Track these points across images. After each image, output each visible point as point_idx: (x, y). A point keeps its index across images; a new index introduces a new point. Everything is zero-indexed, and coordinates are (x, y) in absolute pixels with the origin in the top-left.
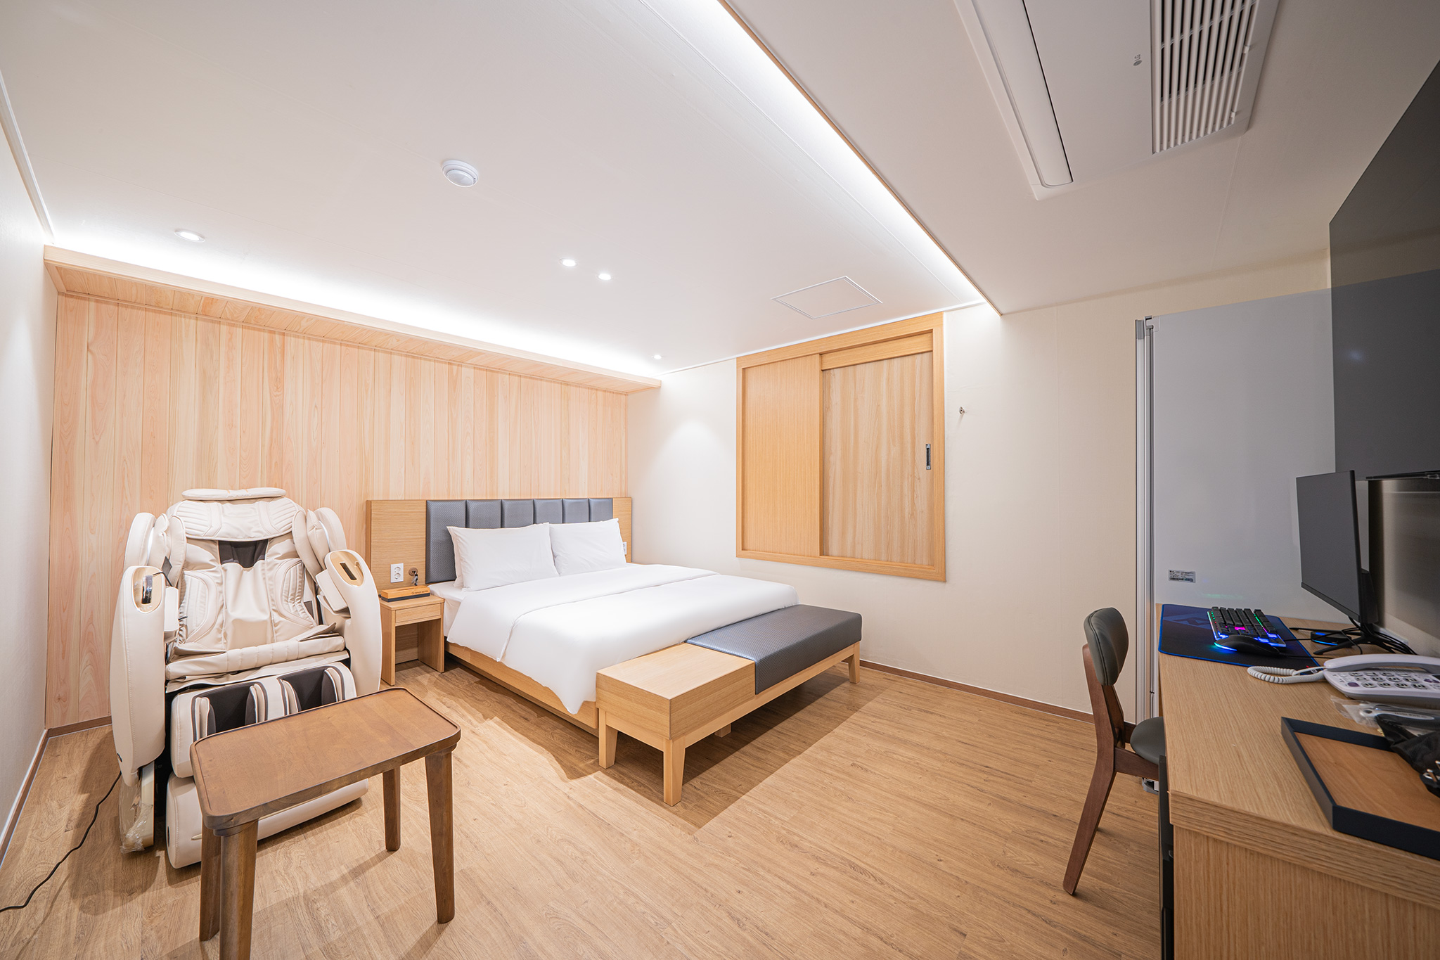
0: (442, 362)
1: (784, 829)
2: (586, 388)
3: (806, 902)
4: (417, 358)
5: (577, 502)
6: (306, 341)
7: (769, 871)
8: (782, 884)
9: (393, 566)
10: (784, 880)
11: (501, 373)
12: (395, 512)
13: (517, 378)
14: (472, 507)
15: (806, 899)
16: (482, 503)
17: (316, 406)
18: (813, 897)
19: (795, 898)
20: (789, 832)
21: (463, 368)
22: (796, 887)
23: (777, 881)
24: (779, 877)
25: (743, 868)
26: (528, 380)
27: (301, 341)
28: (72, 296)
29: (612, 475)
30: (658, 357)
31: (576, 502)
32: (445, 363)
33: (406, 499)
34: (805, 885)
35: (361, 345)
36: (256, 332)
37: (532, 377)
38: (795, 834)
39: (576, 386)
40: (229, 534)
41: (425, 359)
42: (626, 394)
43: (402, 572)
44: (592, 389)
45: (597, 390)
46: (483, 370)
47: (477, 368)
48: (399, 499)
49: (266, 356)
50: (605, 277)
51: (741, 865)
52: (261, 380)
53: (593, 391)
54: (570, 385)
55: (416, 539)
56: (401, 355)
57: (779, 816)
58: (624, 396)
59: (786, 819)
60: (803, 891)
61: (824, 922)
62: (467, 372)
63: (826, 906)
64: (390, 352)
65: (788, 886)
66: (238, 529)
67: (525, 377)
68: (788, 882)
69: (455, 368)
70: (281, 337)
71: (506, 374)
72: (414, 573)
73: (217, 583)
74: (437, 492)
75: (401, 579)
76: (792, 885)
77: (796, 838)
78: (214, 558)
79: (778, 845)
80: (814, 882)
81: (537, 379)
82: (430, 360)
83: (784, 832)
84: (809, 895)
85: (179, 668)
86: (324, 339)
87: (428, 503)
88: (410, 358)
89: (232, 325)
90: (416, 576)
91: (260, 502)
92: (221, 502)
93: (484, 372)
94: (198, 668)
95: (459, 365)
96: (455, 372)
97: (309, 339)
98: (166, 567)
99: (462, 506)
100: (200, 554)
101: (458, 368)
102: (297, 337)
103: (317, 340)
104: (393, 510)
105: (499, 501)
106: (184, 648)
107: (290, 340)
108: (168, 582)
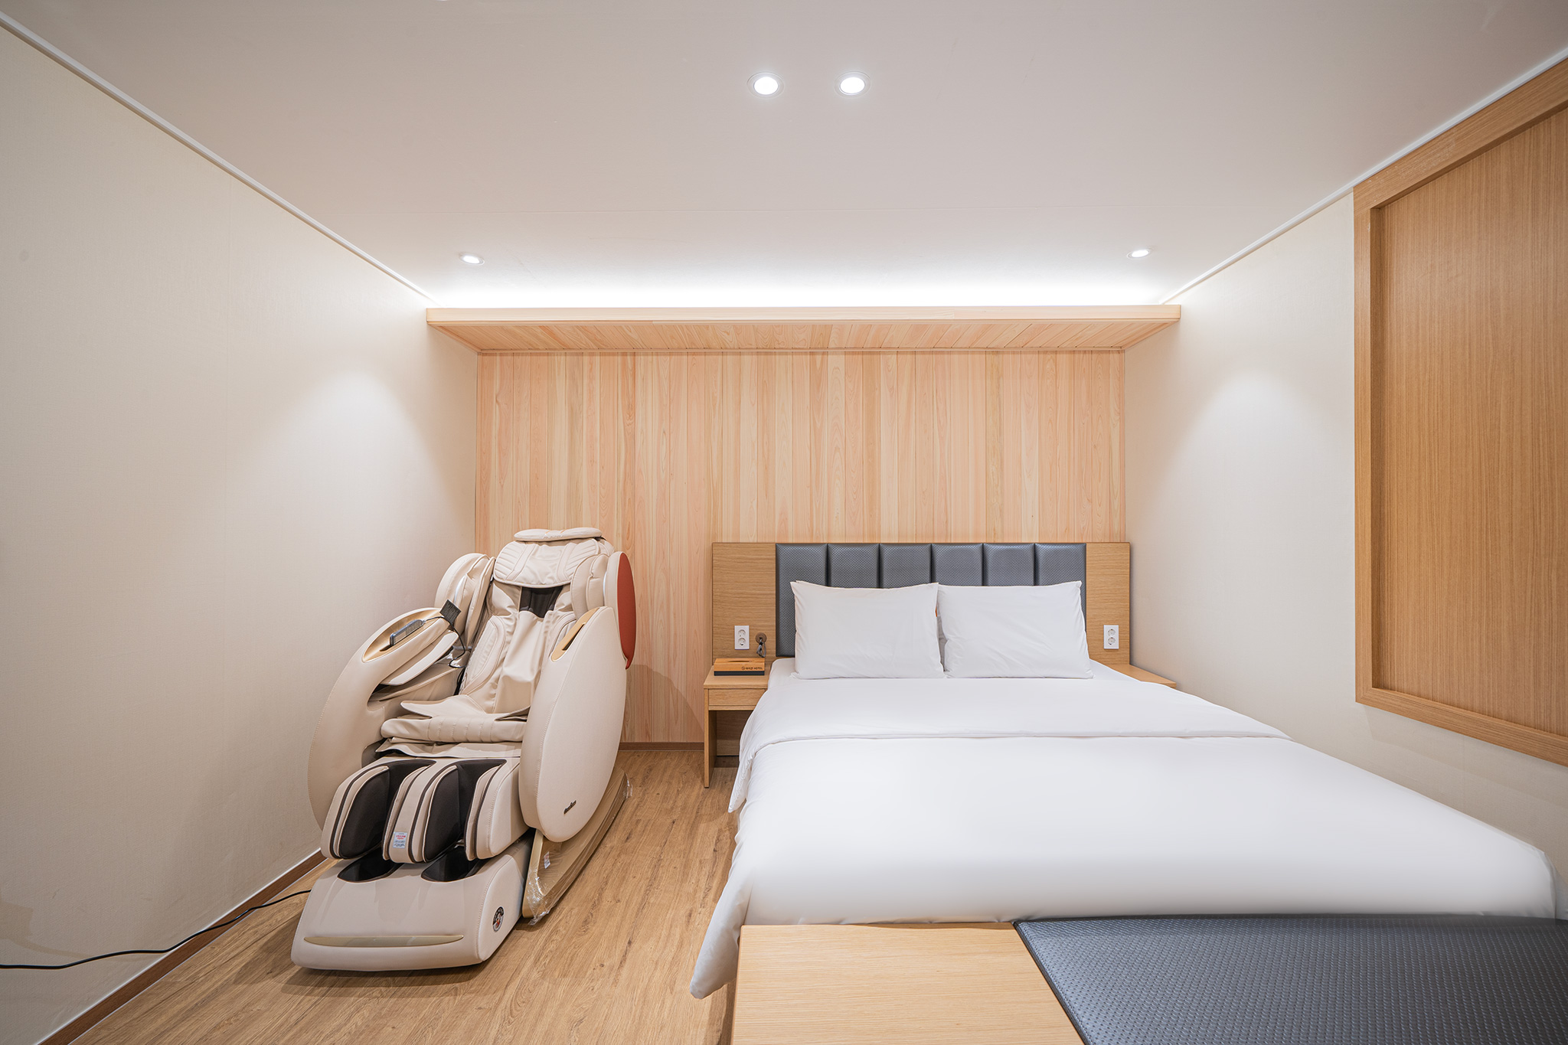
0: (802, 353)
2: (1033, 353)
4: (771, 353)
5: (1012, 552)
6: (655, 357)
9: (737, 628)
11: (884, 353)
12: (739, 558)
13: (909, 357)
14: (835, 553)
16: (849, 549)
17: (664, 432)
21: (829, 356)
26: (927, 356)
27: (650, 358)
28: (486, 354)
29: (1090, 501)
30: (1141, 253)
31: (1007, 550)
32: (806, 353)
33: (759, 541)
35: (707, 350)
36: (611, 357)
39: (1014, 353)
40: (525, 579)
41: (780, 354)
42: (1121, 350)
43: (747, 637)
44: (1046, 352)
45: (1056, 352)
46: (858, 353)
47: (849, 353)
48: (751, 541)
49: (620, 382)
50: (852, 85)
52: (616, 407)
53: (1049, 356)
54: (1003, 353)
55: (764, 594)
56: (752, 354)
58: (1116, 356)
62: (835, 362)
64: (739, 352)
66: (535, 574)
67: (923, 353)
69: (819, 358)
70: (632, 357)
71: (892, 353)
72: (761, 640)
73: (508, 632)
74: (796, 533)
75: (747, 646)
78: (513, 604)
81: (942, 353)
82: (786, 354)
85: (390, 727)
86: (670, 352)
87: (778, 547)
88: (762, 357)
89: (592, 354)
90: (761, 644)
91: (570, 544)
92: (540, 542)
93: (860, 357)
94: (404, 731)
95: (823, 353)
96: (818, 366)
97: (657, 354)
98: (450, 611)
99: (821, 553)
100: (502, 599)
101: (822, 358)
102: (646, 354)
103: (665, 354)
104: (737, 556)
105: (877, 546)
106: (405, 705)
107: (640, 359)
108: (452, 628)
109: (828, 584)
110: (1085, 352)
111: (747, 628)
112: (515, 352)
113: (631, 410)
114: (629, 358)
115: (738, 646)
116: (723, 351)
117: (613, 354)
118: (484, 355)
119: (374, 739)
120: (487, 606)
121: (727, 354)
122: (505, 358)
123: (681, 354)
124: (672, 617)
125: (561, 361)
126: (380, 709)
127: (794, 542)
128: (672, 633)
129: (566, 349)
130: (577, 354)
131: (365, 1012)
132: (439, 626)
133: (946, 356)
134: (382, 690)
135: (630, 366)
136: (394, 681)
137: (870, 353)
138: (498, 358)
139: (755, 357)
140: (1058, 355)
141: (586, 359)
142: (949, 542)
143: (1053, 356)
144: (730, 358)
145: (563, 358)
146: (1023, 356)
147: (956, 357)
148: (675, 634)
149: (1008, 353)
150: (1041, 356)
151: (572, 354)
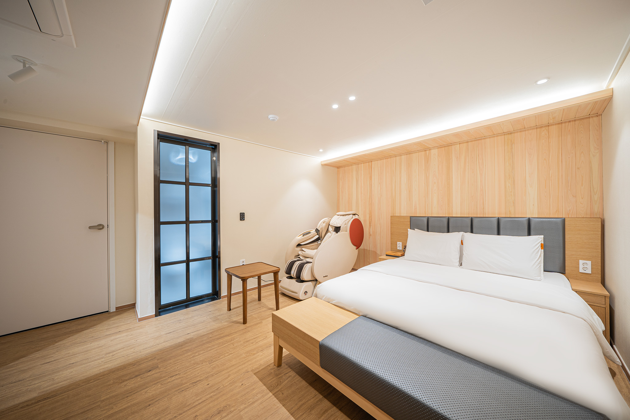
0: (421, 151)
1: (234, 410)
3: (184, 409)
4: (411, 153)
5: (514, 221)
7: (211, 397)
8: (200, 401)
9: (398, 243)
10: (202, 402)
13: (465, 144)
14: (431, 220)
15: (185, 409)
17: (379, 183)
18: (184, 412)
19: (189, 405)
20: (231, 412)
21: (432, 150)
22: (195, 406)
23: (204, 399)
24: (205, 401)
25: (220, 387)
26: (474, 142)
31: (511, 220)
32: (423, 151)
33: (406, 215)
34: (192, 411)
35: (390, 157)
37: (476, 140)
38: (228, 415)
39: (520, 131)
40: (336, 224)
41: (414, 153)
42: (598, 115)
43: (401, 246)
46: (443, 147)
47: (439, 148)
49: (368, 170)
51: (222, 387)
52: (367, 177)
53: (544, 128)
54: (514, 133)
55: (406, 233)
56: (405, 155)
57: (246, 410)
58: (595, 117)
59: (242, 413)
60: (190, 409)
61: (170, 413)
62: (434, 152)
63: (175, 417)
64: (400, 155)
65: (197, 403)
66: (338, 223)
67: (472, 141)
68: (199, 404)
69: (428, 152)
74: (420, 213)
75: (401, 249)
76: (197, 405)
77: (224, 415)
79: (225, 404)
80: (192, 415)
81: (481, 139)
82: (416, 152)
83: (232, 409)
84: (187, 411)
85: (300, 253)
86: (381, 159)
87: (411, 217)
88: (408, 155)
89: (361, 164)
90: (404, 248)
91: (347, 216)
92: (341, 215)
93: (444, 148)
94: (302, 254)
95: (429, 150)
96: (427, 154)
97: (377, 160)
98: (317, 231)
99: (425, 220)
100: (331, 229)
101: (429, 152)
102: (374, 161)
103: (379, 160)
104: (398, 220)
105: (448, 217)
106: (303, 249)
107: (373, 163)
108: (318, 234)
109: (428, 231)
110: (570, 121)
111: (401, 243)
112: (344, 166)
113: (371, 178)
114: (370, 163)
115: (398, 248)
116: (396, 156)
117: (366, 163)
118: (338, 168)
119: (297, 254)
120: (327, 231)
121: (397, 156)
122: (342, 168)
123: (384, 159)
124: (382, 238)
125: (354, 167)
126: (299, 249)
127: (419, 216)
128: (382, 242)
129: (355, 163)
130: (358, 164)
131: (283, 300)
132: (314, 234)
133: (483, 140)
134: (299, 245)
135: (370, 165)
136: (302, 244)
137: (448, 146)
138: (341, 168)
139: (406, 156)
140: (550, 127)
141: (360, 165)
142: (485, 216)
143: (547, 128)
144: (398, 158)
145: (355, 166)
146: (527, 132)
147: (488, 140)
148: (383, 243)
149: (517, 132)
150: (539, 130)
151: (357, 165)
